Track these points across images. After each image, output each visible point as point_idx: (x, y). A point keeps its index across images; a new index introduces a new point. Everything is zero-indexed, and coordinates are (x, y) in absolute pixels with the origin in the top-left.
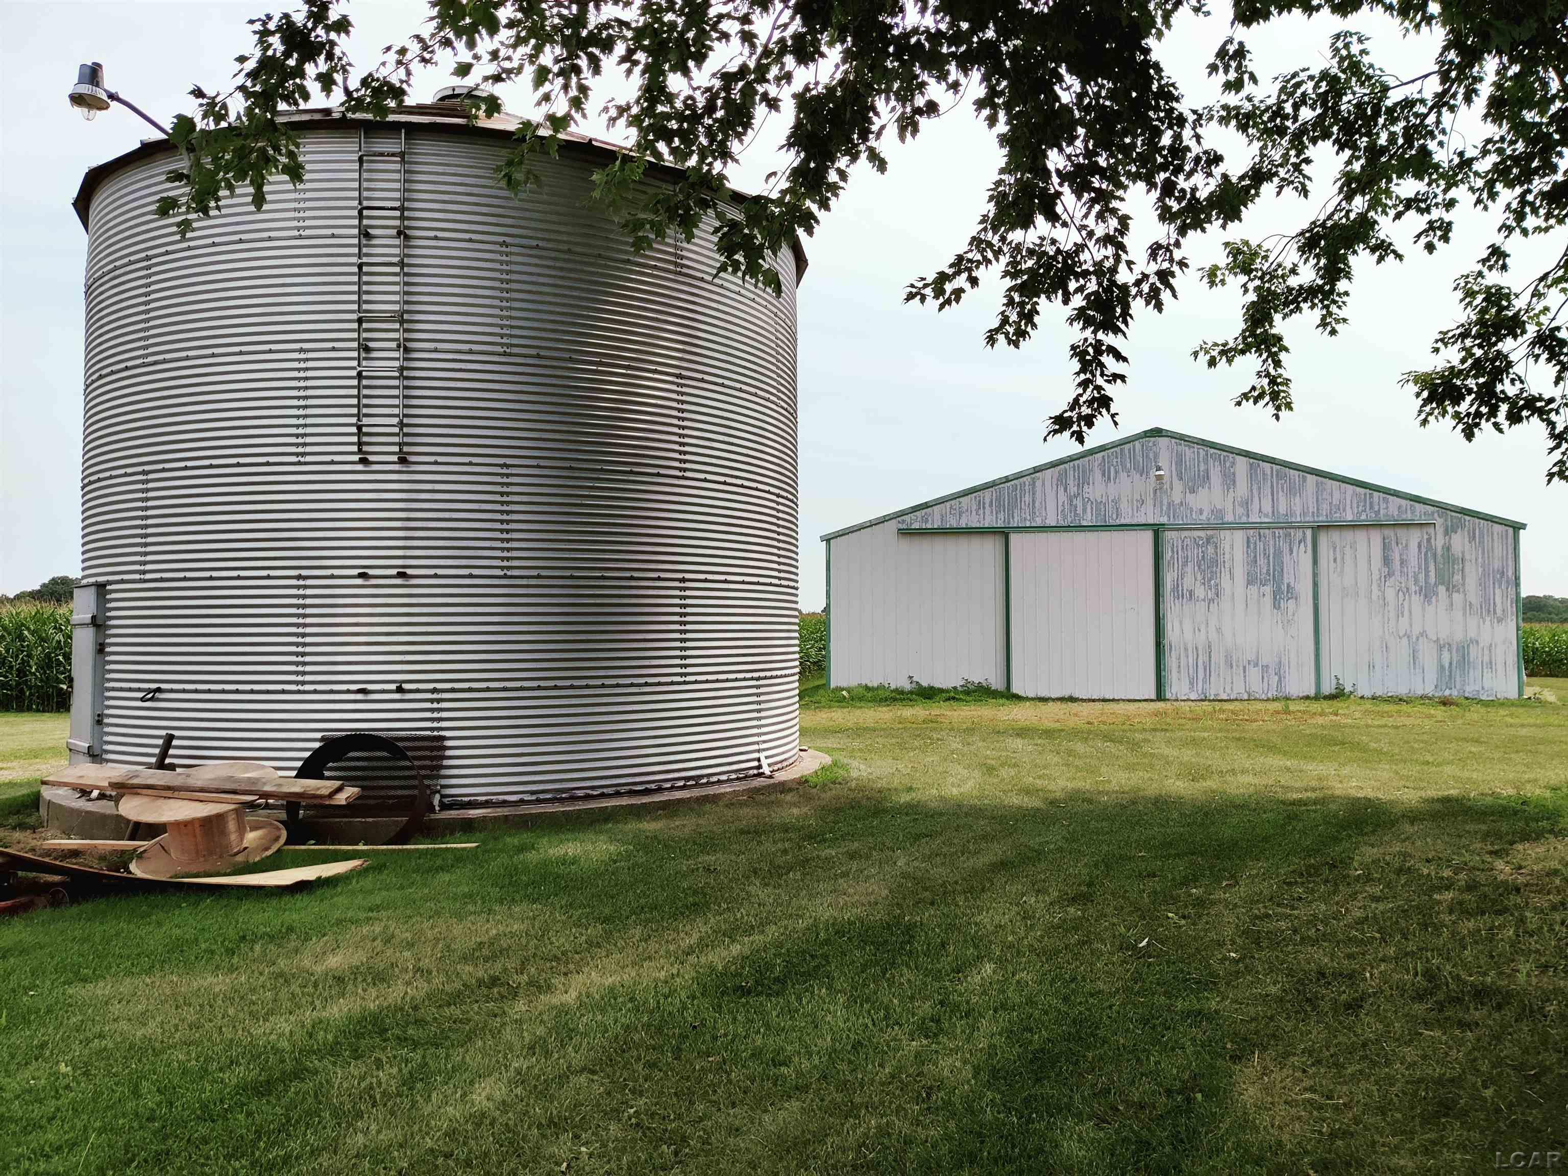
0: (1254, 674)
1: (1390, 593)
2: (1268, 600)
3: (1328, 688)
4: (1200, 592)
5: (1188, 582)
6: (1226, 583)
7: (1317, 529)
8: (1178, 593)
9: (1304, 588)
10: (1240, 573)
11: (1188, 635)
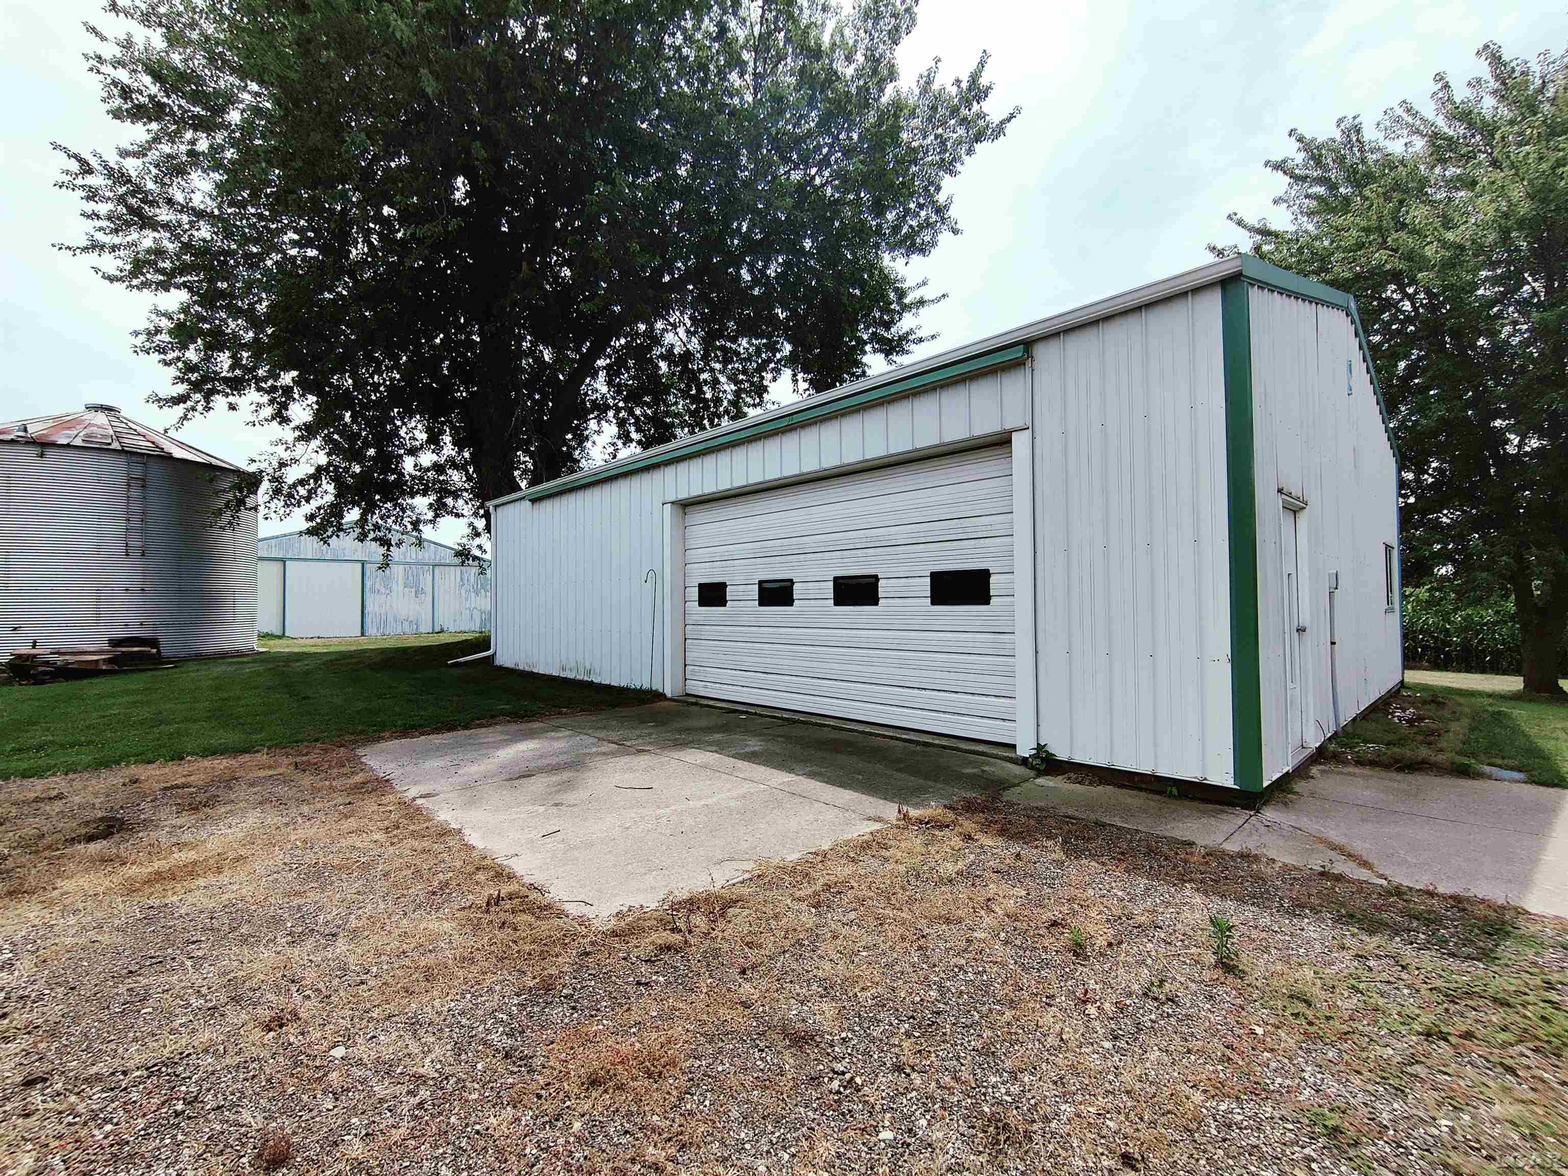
0: (406, 624)
1: (463, 592)
2: (413, 594)
3: (437, 629)
4: (383, 590)
5: (377, 586)
6: (394, 585)
7: (434, 566)
8: (372, 591)
9: (429, 590)
10: (401, 582)
11: (377, 609)
